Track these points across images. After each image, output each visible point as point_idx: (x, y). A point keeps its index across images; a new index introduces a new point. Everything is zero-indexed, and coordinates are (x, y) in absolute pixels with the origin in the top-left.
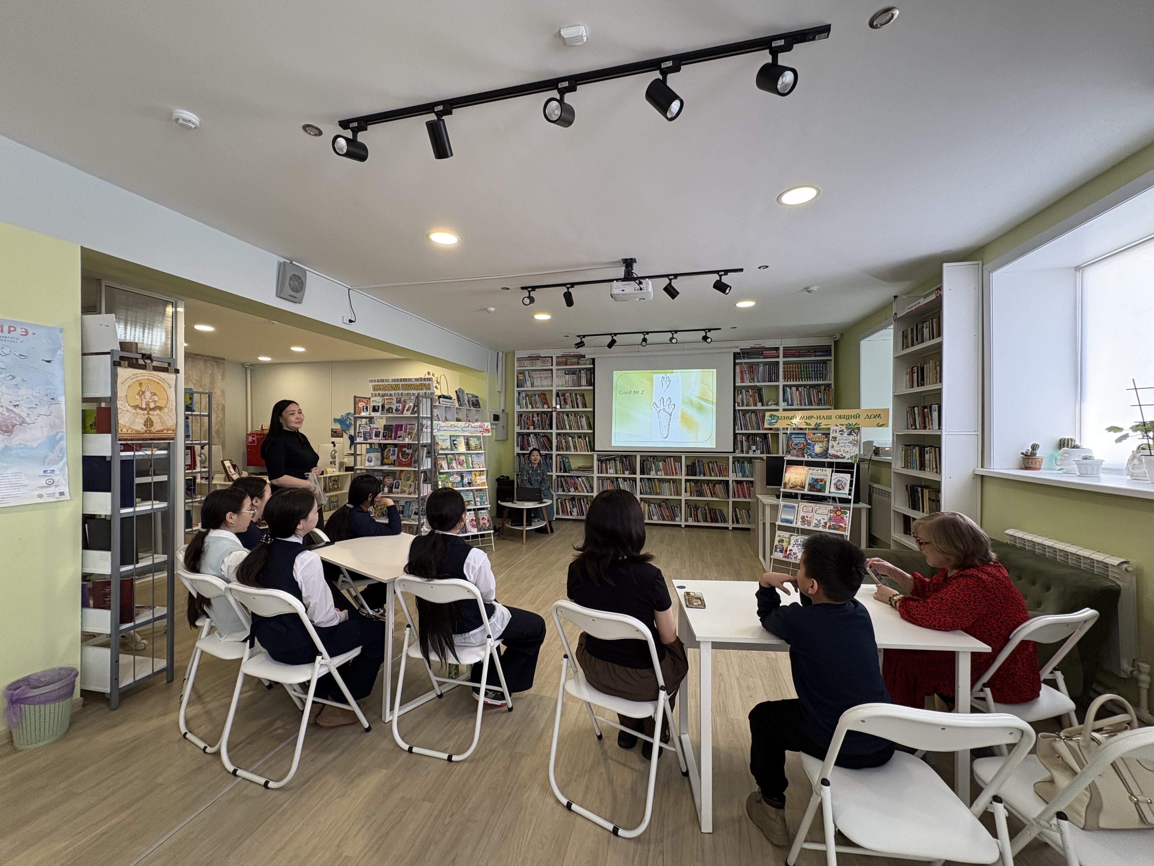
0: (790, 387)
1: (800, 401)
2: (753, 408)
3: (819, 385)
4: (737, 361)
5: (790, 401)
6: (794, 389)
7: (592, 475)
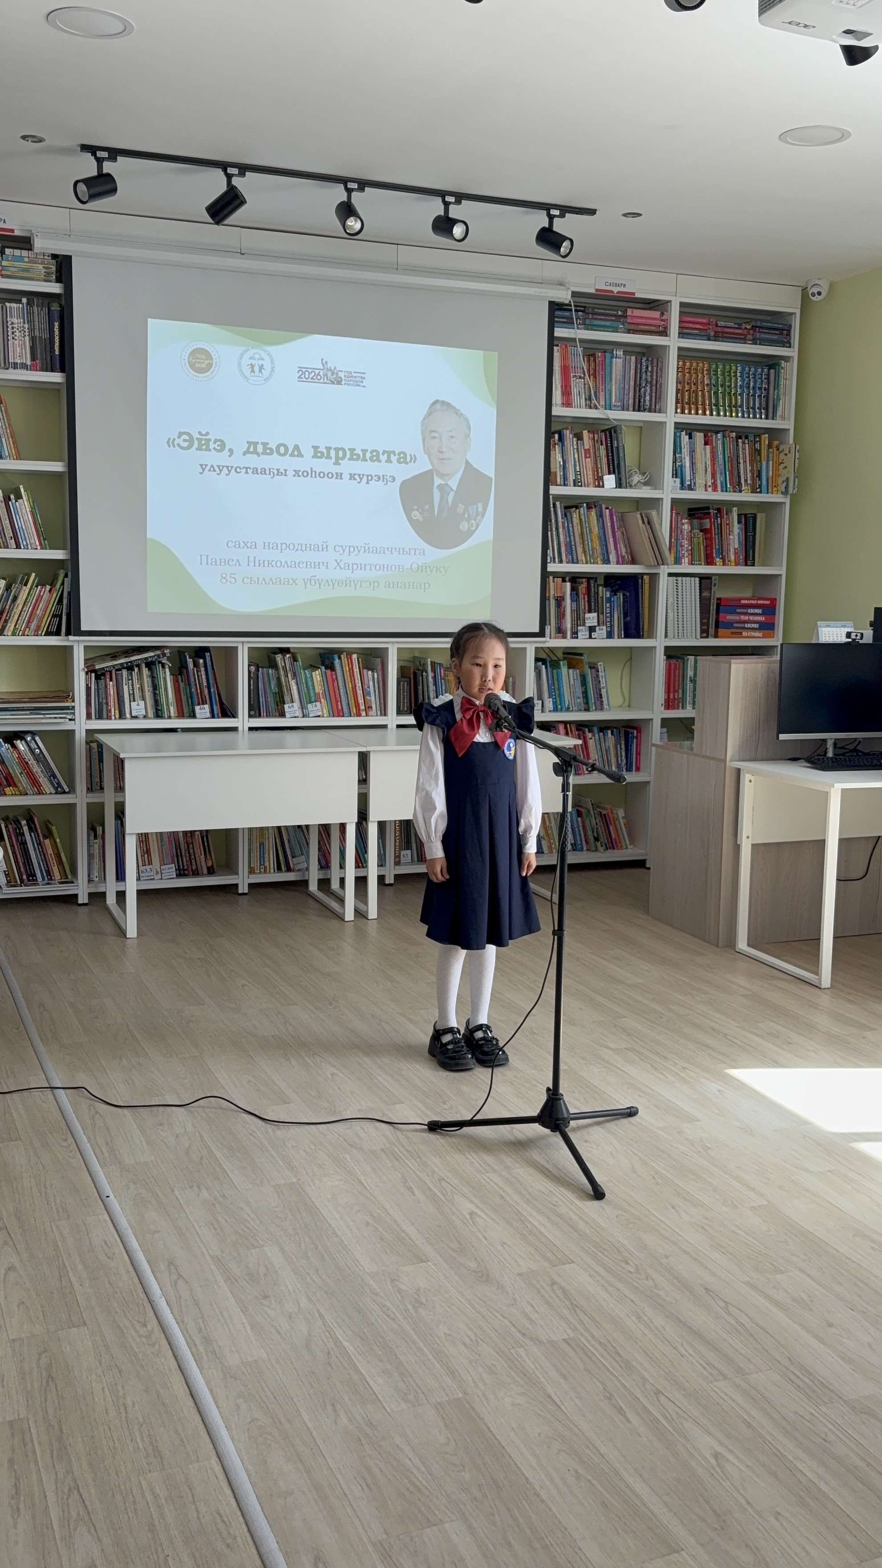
0: (690, 429)
1: (714, 475)
2: (590, 491)
3: (758, 432)
4: (559, 332)
5: (688, 478)
6: (699, 437)
7: (69, 726)
